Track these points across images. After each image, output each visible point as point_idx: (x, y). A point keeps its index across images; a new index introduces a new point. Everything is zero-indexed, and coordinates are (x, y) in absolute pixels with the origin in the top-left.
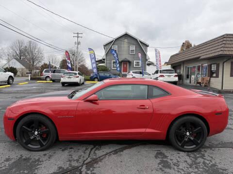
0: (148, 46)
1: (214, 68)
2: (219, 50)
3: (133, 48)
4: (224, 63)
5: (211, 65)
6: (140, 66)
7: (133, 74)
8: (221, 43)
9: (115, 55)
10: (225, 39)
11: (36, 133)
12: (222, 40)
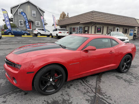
0: (44, 12)
1: (86, 29)
2: (90, 19)
3: (34, 12)
4: (92, 26)
5: (85, 27)
6: (40, 25)
7: (38, 30)
8: (91, 16)
9: (25, 16)
10: (93, 13)
11: (51, 80)
12: (92, 14)
